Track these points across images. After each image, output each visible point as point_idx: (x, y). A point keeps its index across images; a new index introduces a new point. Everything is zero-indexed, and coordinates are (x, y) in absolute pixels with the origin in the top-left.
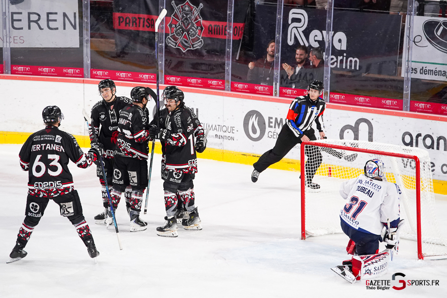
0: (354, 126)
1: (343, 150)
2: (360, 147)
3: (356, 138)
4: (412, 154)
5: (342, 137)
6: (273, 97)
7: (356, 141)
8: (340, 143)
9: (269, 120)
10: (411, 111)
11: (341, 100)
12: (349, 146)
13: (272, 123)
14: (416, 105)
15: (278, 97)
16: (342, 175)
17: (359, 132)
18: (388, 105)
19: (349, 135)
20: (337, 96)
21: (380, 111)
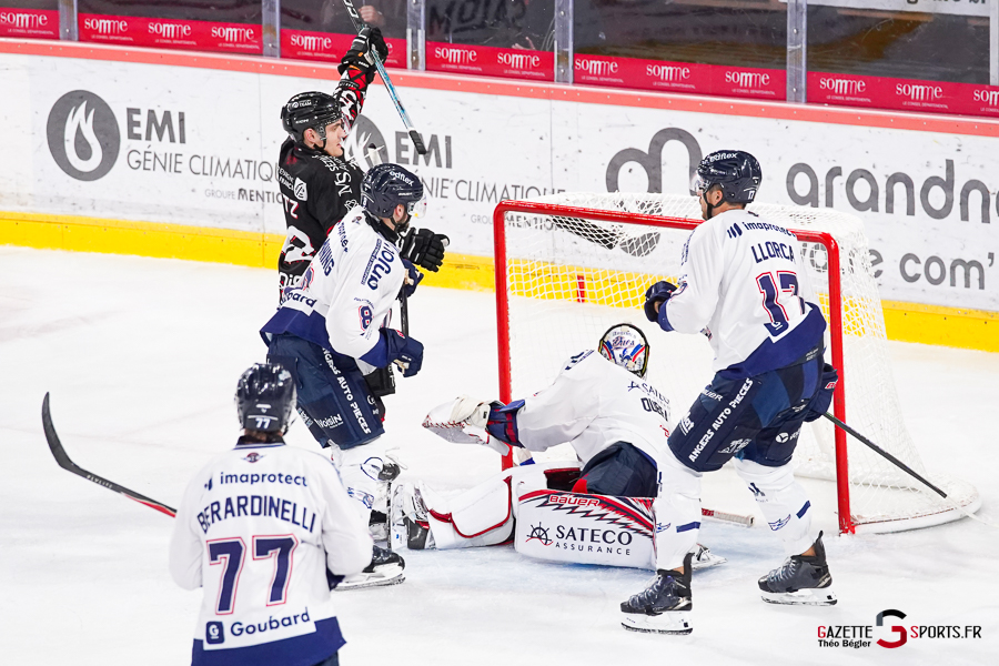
0: (646, 151)
1: (616, 224)
2: (667, 213)
3: (655, 186)
4: (817, 228)
5: (612, 185)
6: (409, 73)
7: (655, 197)
8: (608, 203)
9: (398, 141)
10: (809, 101)
11: (606, 76)
12: (634, 209)
13: (406, 148)
14: (825, 83)
15: (421, 73)
16: (617, 298)
17: (663, 168)
18: (743, 88)
19: (634, 178)
20: (594, 65)
21: (723, 104)
